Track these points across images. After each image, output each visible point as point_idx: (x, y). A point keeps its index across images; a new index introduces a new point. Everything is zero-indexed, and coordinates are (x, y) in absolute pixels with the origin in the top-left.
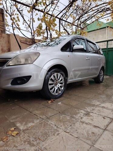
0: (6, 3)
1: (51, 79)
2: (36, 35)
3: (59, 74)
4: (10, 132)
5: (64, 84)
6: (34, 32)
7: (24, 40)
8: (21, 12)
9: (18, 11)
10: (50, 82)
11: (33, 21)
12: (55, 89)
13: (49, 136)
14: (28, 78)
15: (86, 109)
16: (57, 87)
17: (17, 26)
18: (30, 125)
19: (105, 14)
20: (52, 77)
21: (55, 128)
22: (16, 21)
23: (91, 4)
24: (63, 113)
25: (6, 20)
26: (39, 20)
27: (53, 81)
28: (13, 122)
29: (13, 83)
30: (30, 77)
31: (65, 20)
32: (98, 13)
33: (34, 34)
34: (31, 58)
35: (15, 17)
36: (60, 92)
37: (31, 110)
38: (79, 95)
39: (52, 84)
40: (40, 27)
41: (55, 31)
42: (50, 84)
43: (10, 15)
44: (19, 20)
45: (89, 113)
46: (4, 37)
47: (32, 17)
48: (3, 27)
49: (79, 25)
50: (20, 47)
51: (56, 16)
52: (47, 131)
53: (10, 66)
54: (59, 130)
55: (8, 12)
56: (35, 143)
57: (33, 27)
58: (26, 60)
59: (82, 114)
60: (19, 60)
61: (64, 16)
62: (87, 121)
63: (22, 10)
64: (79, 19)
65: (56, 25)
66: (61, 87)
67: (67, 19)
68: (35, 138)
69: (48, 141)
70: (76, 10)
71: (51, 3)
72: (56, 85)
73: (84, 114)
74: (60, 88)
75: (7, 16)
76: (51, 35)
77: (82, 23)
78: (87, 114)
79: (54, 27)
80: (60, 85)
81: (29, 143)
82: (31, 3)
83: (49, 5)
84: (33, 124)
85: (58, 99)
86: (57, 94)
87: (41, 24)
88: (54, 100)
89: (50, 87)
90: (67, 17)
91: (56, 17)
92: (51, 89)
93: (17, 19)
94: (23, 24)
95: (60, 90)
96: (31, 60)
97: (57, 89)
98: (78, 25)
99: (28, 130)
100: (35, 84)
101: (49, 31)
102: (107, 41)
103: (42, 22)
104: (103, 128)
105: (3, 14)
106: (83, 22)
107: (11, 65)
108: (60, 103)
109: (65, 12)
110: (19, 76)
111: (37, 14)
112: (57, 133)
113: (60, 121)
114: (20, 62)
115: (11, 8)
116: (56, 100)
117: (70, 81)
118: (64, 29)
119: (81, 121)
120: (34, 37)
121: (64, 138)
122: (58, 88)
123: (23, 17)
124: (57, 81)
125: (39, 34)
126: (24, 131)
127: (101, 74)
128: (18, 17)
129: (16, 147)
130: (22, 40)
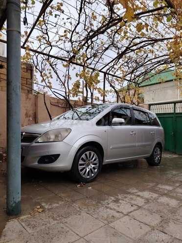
0: (37, 58)
1: (82, 159)
2: (71, 95)
3: (93, 153)
4: (36, 209)
5: (98, 165)
6: (69, 92)
7: (56, 101)
8: (54, 67)
9: (51, 65)
10: (81, 162)
11: (69, 78)
12: (86, 170)
13: (71, 215)
14: (57, 156)
15: (118, 196)
16: (89, 168)
17: (48, 84)
18: (55, 205)
19: (169, 66)
20: (83, 156)
21: (79, 209)
22: (48, 78)
23: (147, 55)
24: (91, 198)
25: (35, 76)
26: (77, 76)
27: (84, 161)
28: (38, 202)
29: (39, 162)
30: (59, 155)
31: (113, 74)
32: (159, 65)
33: (69, 95)
34: (61, 135)
35: (47, 73)
36: (93, 175)
37: (57, 192)
38: (118, 180)
39: (83, 165)
40: (77, 85)
41: (97, 90)
42: (81, 165)
43: (40, 71)
44: (51, 76)
45: (119, 200)
46: (30, 99)
47: (67, 73)
48: (30, 86)
49: (133, 80)
50: (50, 116)
51: (99, 69)
52: (70, 211)
53: (38, 142)
54: (82, 211)
55: (38, 68)
56: (58, 218)
57: (68, 85)
58: (56, 136)
59: (111, 200)
60: (48, 137)
61: (111, 69)
62: (112, 207)
63: (56, 65)
64: (132, 73)
65: (99, 82)
66: (94, 168)
67: (115, 73)
68: (58, 215)
69: (70, 219)
70: (126, 62)
71: (93, 56)
72: (88, 165)
73: (113, 201)
74: (93, 170)
75: (37, 72)
76: (92, 94)
77: (137, 77)
78: (117, 201)
79: (96, 84)
80: (93, 166)
81: (53, 218)
82: (67, 57)
83: (91, 57)
84: (58, 205)
85: (90, 184)
86: (89, 177)
87: (78, 81)
88: (84, 184)
89: (80, 168)
90: (115, 71)
91: (100, 71)
92: (82, 170)
93: (49, 75)
94: (57, 80)
95: (92, 173)
96: (62, 137)
97: (89, 171)
98: (131, 79)
99: (52, 209)
100: (64, 164)
101: (90, 89)
102: (175, 103)
103: (81, 78)
104: (125, 213)
105: (32, 71)
106: (139, 76)
107: (40, 141)
108: (91, 188)
109: (112, 65)
110: (47, 154)
111: (75, 68)
112: (79, 213)
113: (85, 205)
114: (50, 138)
115: (42, 63)
116: (87, 184)
117: (106, 161)
118: (111, 86)
119: (106, 207)
120: (69, 98)
121: (84, 217)
122: (91, 169)
123: (56, 73)
124: (89, 160)
125: (75, 94)
126: (48, 209)
127: (156, 152)
128: (50, 73)
129: (42, 220)
130: (53, 101)
